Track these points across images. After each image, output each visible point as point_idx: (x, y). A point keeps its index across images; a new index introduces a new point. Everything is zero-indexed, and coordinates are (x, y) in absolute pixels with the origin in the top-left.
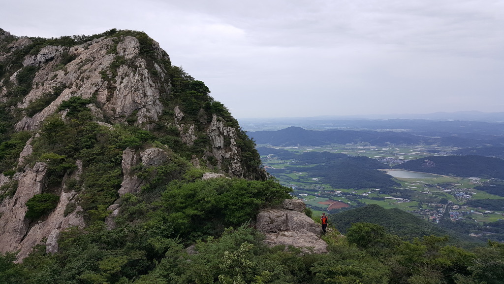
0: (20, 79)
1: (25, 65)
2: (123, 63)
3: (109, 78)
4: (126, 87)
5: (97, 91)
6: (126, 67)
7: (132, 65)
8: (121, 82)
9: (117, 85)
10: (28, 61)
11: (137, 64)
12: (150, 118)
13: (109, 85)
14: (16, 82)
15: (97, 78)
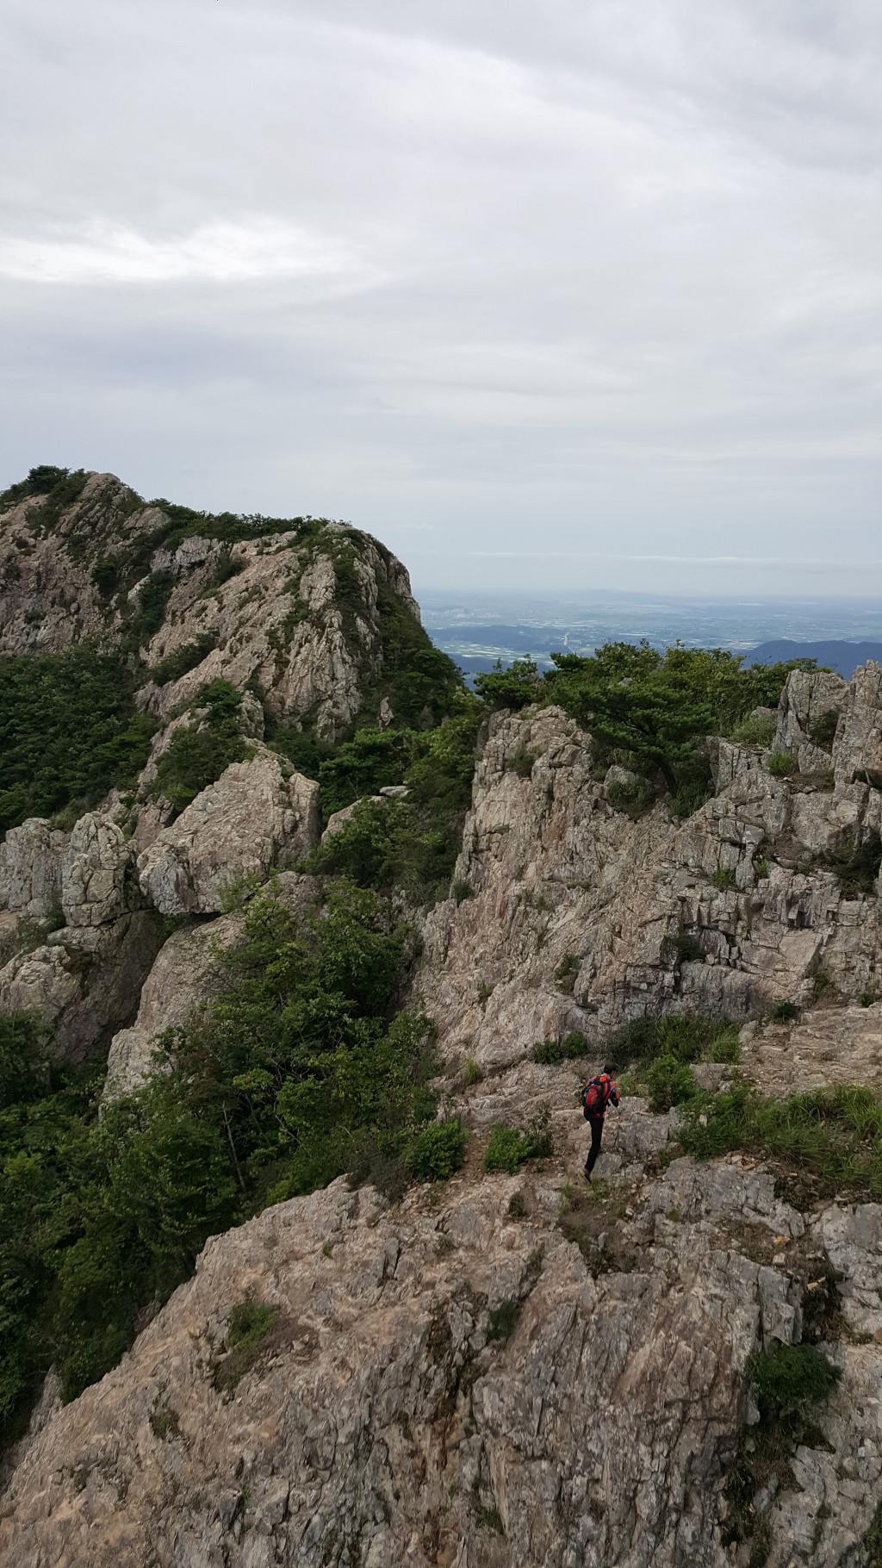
0: (146, 598)
1: (154, 570)
2: (305, 618)
3: (279, 643)
4: (304, 661)
5: (260, 666)
6: (308, 626)
7: (319, 624)
8: (298, 653)
9: (291, 658)
10: (160, 561)
11: (327, 620)
12: (338, 717)
13: (279, 655)
14: (138, 605)
15: (261, 643)
